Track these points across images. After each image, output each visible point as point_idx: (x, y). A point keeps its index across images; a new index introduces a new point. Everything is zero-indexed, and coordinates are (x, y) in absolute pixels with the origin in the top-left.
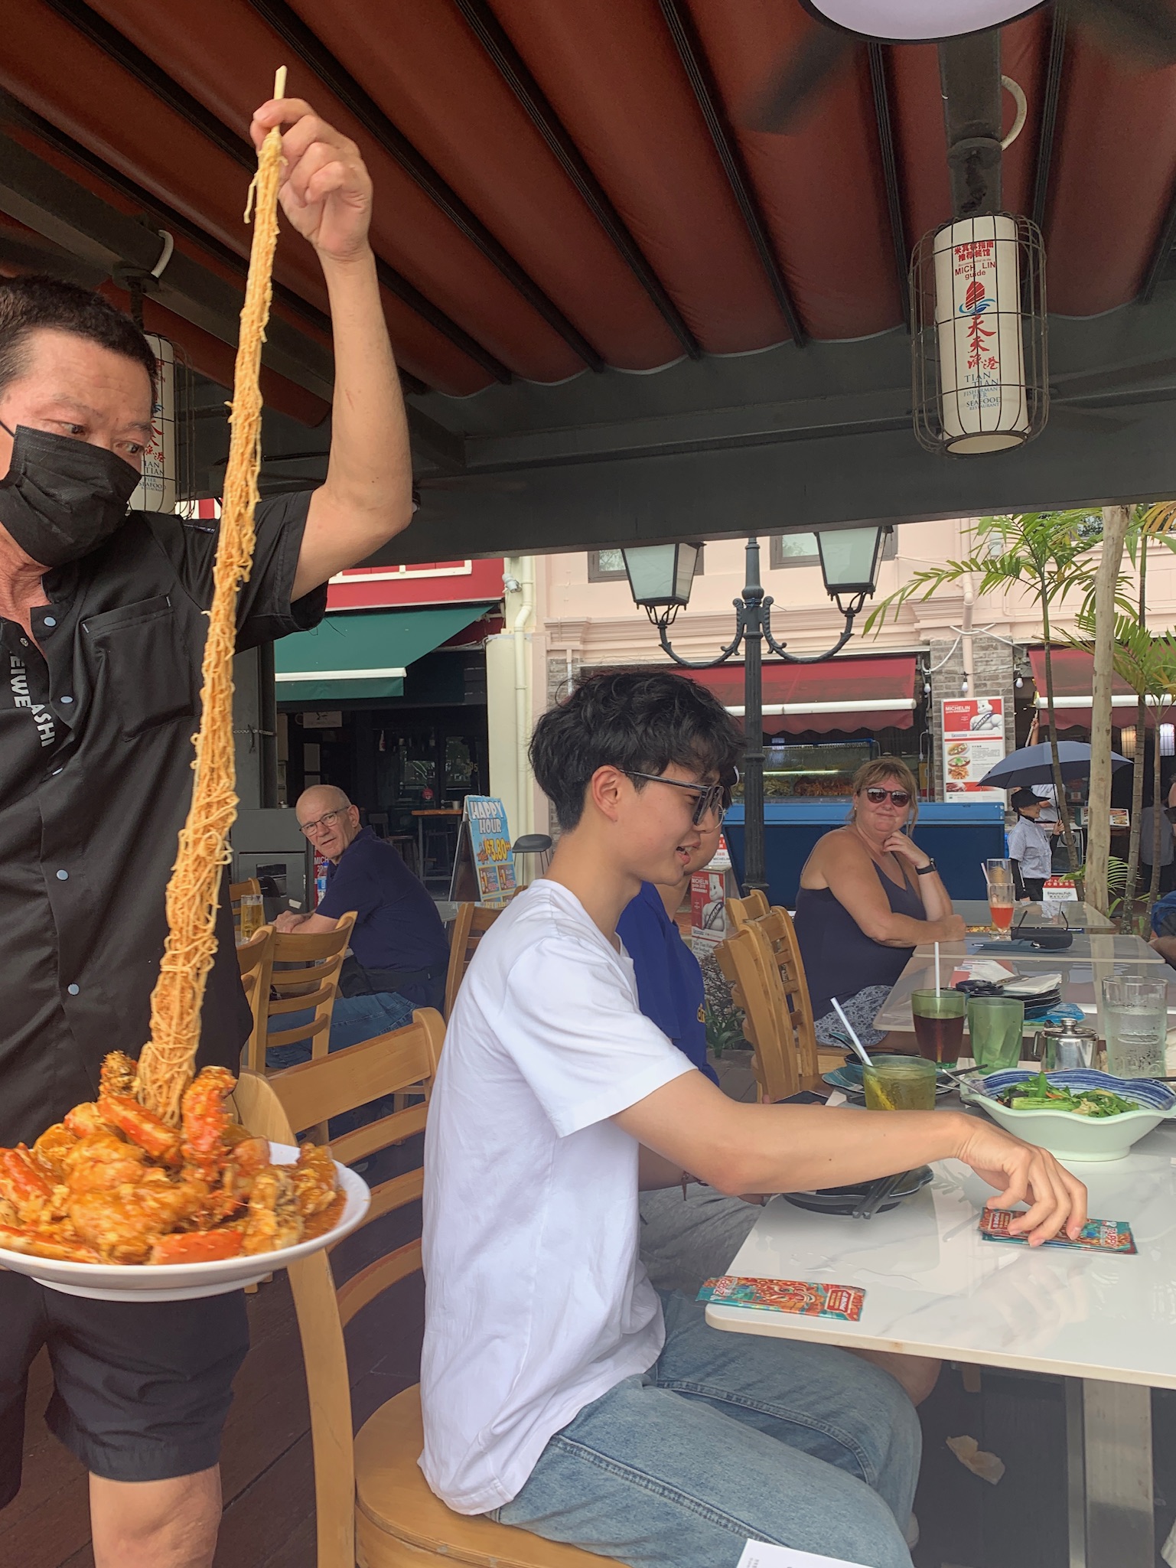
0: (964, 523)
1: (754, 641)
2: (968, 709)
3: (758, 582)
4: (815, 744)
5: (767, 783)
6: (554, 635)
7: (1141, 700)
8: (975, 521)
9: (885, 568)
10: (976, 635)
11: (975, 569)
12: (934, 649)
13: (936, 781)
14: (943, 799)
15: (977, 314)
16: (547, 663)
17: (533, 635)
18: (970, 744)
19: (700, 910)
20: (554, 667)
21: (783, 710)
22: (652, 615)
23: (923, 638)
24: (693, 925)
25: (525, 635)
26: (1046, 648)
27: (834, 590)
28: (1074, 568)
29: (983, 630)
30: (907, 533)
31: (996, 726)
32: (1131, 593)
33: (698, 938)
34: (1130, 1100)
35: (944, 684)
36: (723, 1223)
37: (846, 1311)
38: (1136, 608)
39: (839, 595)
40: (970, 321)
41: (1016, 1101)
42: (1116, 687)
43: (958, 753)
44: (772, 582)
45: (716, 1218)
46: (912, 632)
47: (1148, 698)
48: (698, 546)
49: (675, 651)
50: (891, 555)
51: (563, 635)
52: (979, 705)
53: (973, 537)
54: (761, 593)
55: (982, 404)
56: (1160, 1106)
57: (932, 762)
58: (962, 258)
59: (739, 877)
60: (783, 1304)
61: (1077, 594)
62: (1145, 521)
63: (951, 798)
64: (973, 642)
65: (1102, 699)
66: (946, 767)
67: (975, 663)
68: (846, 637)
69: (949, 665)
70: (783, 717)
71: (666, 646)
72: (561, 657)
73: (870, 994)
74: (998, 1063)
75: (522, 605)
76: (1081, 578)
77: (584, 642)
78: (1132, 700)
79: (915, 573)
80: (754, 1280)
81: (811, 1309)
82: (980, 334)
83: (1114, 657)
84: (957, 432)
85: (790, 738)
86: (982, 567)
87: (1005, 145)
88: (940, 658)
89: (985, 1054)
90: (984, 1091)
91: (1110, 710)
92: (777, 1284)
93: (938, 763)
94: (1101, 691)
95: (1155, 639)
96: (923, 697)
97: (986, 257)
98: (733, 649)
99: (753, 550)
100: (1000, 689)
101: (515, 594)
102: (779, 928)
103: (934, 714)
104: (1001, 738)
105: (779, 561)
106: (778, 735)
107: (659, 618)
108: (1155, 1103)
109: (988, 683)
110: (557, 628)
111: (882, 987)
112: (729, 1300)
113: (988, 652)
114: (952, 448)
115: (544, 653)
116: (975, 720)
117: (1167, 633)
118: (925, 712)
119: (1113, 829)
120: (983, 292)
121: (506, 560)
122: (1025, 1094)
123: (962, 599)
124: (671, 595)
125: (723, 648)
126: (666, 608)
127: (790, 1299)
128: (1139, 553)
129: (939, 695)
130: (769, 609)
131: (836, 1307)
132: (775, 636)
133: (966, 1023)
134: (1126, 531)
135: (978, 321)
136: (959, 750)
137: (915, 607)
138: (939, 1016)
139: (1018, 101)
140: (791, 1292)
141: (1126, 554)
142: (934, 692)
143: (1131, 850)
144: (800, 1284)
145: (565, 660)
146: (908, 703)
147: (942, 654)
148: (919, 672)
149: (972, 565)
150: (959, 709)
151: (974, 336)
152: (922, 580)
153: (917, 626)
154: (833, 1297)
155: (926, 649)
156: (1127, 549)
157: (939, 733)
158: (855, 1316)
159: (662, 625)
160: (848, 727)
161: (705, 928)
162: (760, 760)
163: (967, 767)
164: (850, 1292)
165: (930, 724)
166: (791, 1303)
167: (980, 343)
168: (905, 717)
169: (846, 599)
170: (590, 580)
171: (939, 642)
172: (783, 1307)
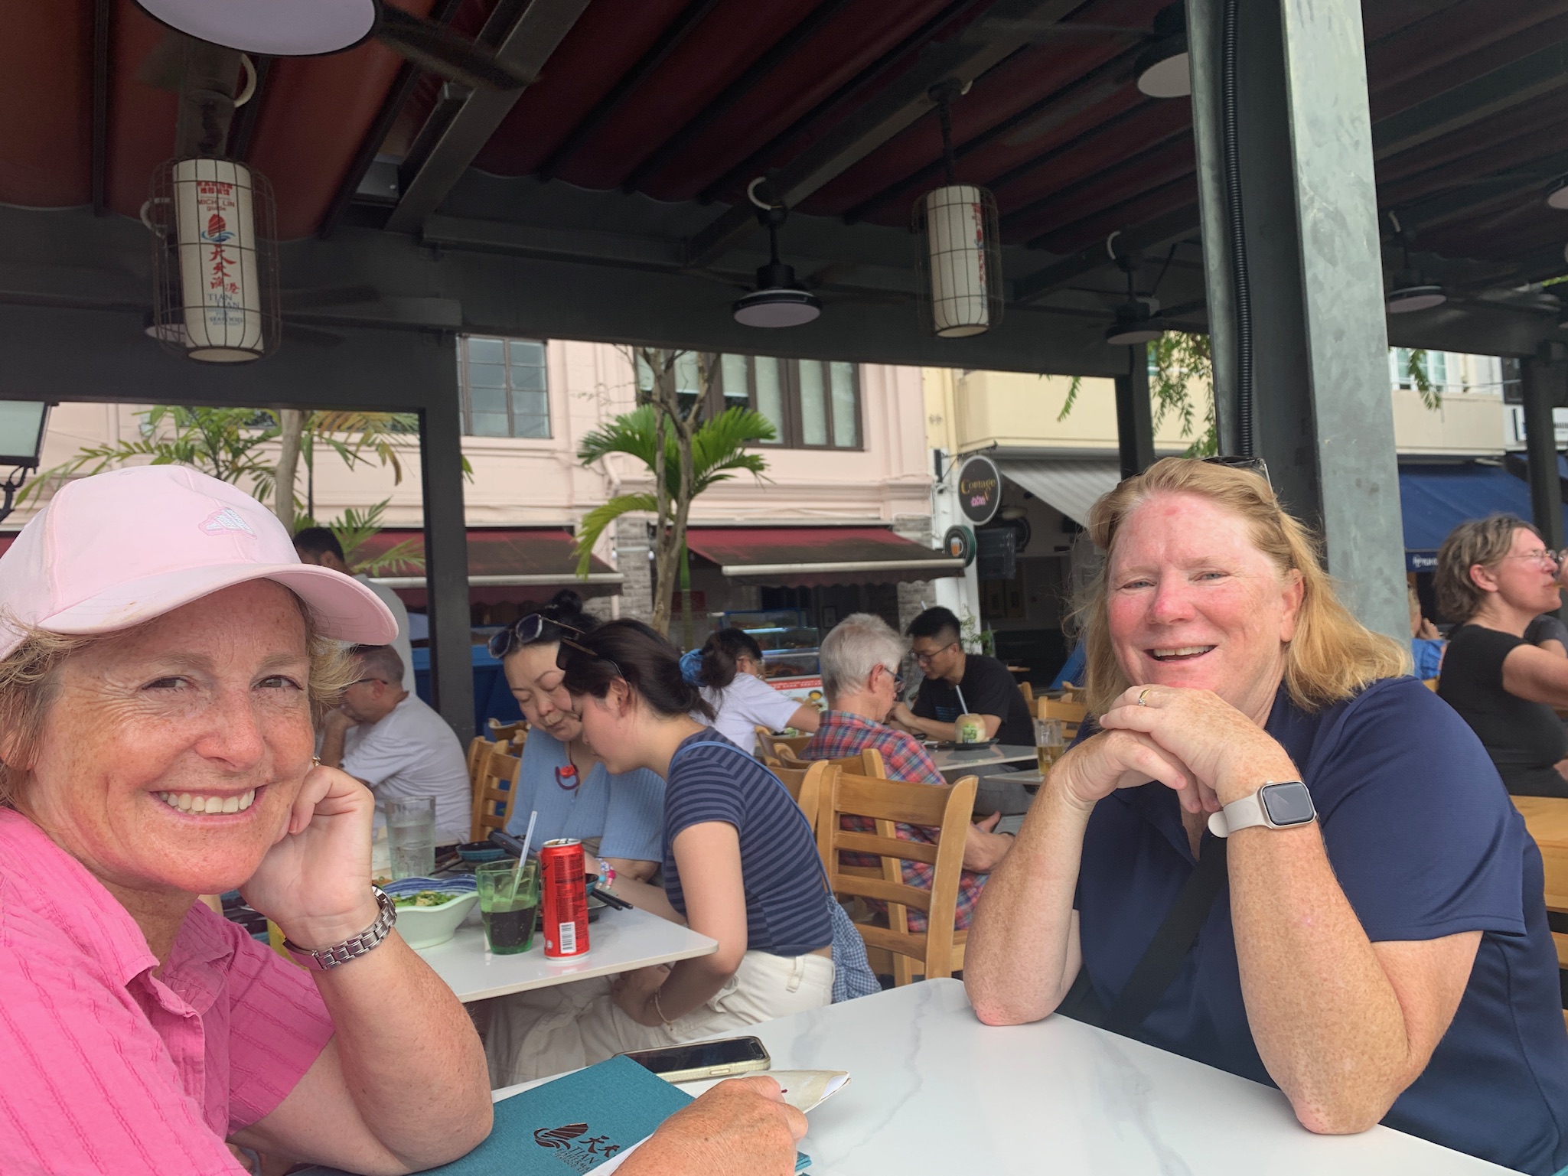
15: (219, 243)
32: (298, 485)
40: (213, 249)
55: (228, 322)
58: (204, 191)
62: (314, 422)
68: (6, 512)
79: (82, 449)
82: (222, 261)
84: (203, 342)
87: (239, 104)
97: (226, 196)
114: (194, 355)
120: (224, 226)
135: (221, 249)
139: (249, 73)
149: (146, 447)
152: (90, 457)
169: (6, 471)
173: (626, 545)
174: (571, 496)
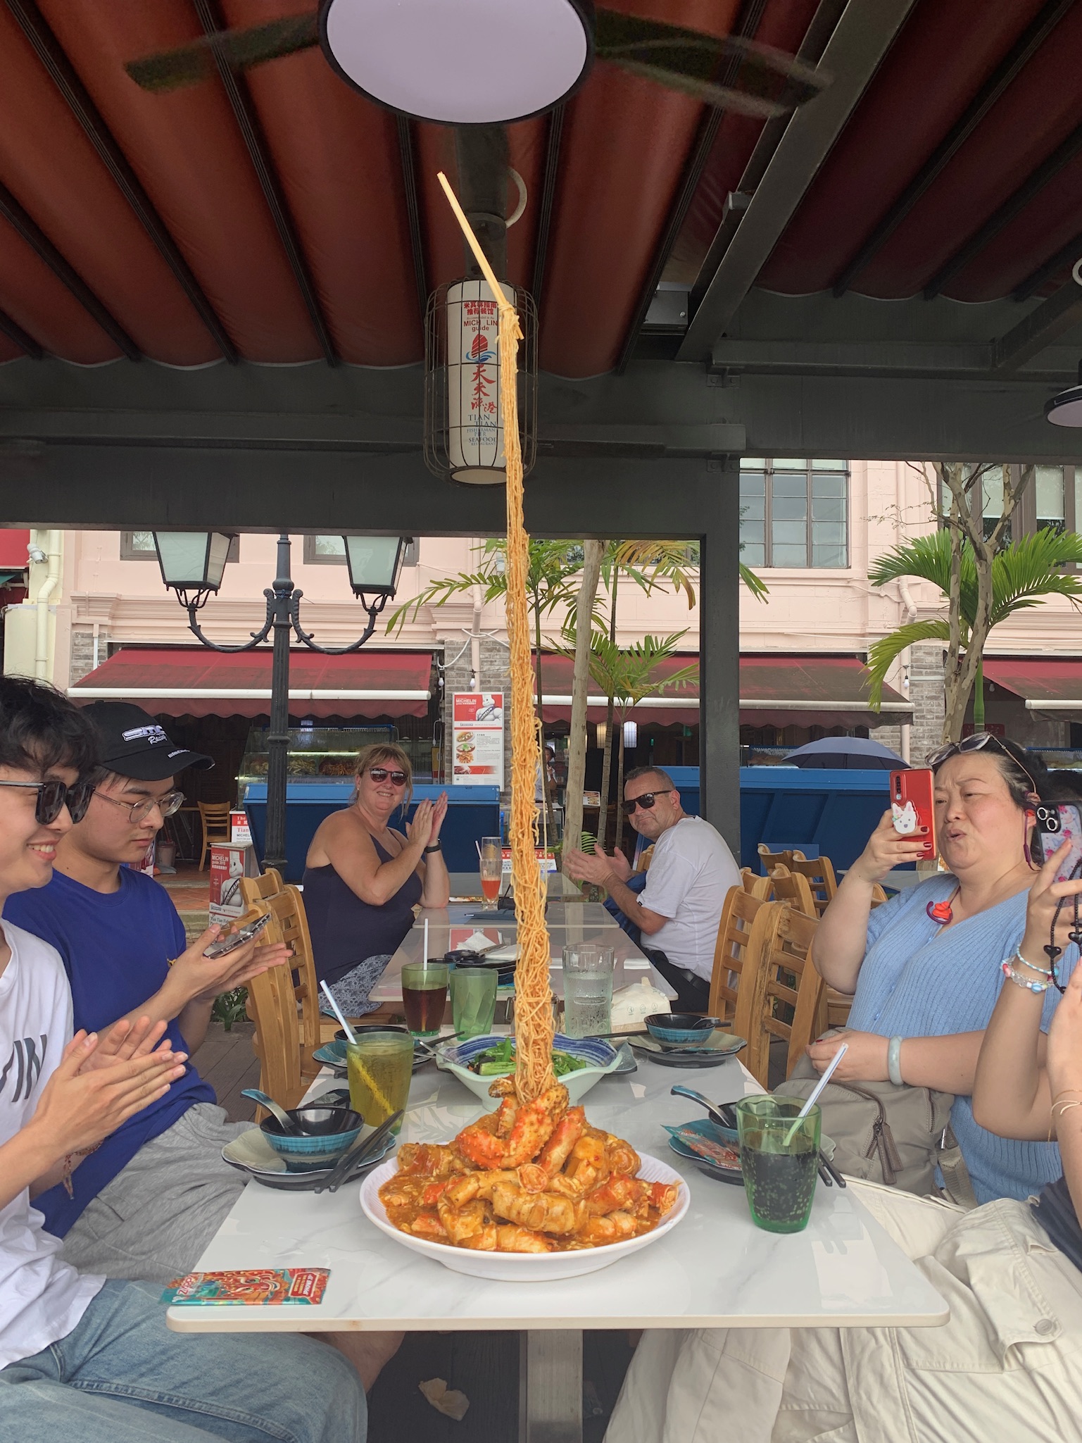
0: (476, 542)
1: (283, 630)
2: (474, 702)
3: (288, 575)
4: (341, 728)
5: (293, 763)
6: (80, 609)
7: (611, 701)
8: (484, 542)
9: (406, 573)
10: (483, 638)
11: (482, 582)
12: (448, 648)
13: (446, 764)
14: (451, 780)
15: (481, 363)
16: (72, 637)
17: (58, 607)
18: (475, 732)
19: (219, 887)
20: (79, 641)
21: (311, 695)
22: (183, 598)
23: (439, 637)
24: (212, 901)
25: (49, 606)
26: (538, 653)
27: (359, 590)
28: (562, 588)
29: (489, 634)
30: (427, 544)
31: (498, 718)
32: (604, 611)
33: (215, 913)
34: (579, 1058)
35: (455, 679)
36: (202, 1211)
37: (309, 1295)
38: (608, 626)
39: (364, 594)
40: (474, 368)
41: (484, 1067)
42: (592, 689)
43: (465, 740)
44: (303, 576)
45: (196, 1206)
46: (429, 632)
47: (616, 699)
48: (232, 536)
49: (203, 633)
50: (413, 561)
51: (91, 610)
52: (484, 699)
53: (482, 554)
54: (291, 586)
55: (482, 441)
56: (603, 1062)
57: (443, 747)
58: (470, 312)
59: (259, 853)
60: (247, 1296)
61: (562, 608)
62: (617, 554)
63: (459, 780)
64: (481, 645)
65: (580, 700)
66: (455, 752)
67: (482, 662)
68: (369, 632)
69: (460, 663)
70: (311, 701)
71: (195, 629)
72: (88, 631)
73: (371, 965)
74: (475, 1028)
75: (47, 577)
76: (566, 597)
77: (113, 617)
78: (604, 700)
79: (431, 581)
80: (221, 1274)
81: (275, 1297)
82: (482, 380)
83: (590, 665)
84: (461, 464)
85: (318, 722)
86: (487, 581)
87: (509, 224)
88: (453, 656)
89: (464, 1021)
90: (457, 1059)
91: (585, 709)
92: (244, 1275)
93: (448, 748)
94: (579, 693)
95: (622, 652)
96: (437, 689)
97: (490, 315)
98: (263, 636)
99: (284, 546)
100: (502, 686)
101: (40, 565)
102: (290, 906)
103: (446, 705)
104: (501, 728)
105: (311, 557)
106: (306, 718)
107: (190, 600)
108: (599, 1060)
109: (492, 680)
110: (85, 602)
111: (382, 956)
112: (193, 1299)
113: (492, 653)
114: (456, 476)
115: (69, 626)
116: (480, 712)
117: (631, 647)
118: (438, 703)
119: (586, 809)
120: (486, 345)
121: (33, 532)
122: (492, 1059)
123: (472, 606)
124: (202, 580)
125: (252, 635)
126: (196, 592)
127: (255, 1289)
128: (612, 580)
129: (450, 689)
130: (298, 601)
131: (300, 1292)
132: (303, 626)
133: (448, 992)
134: (602, 561)
135: (481, 369)
136: (466, 738)
137: (433, 610)
138: (425, 987)
139: (521, 191)
140: (257, 1282)
141: (601, 579)
142: (447, 686)
143: (600, 827)
144: (267, 1272)
145: (92, 634)
146: (424, 694)
147: (455, 653)
148: (434, 667)
149: (480, 579)
150: (468, 702)
151: (477, 381)
152: (437, 588)
153: (434, 626)
154: (299, 1281)
155: (441, 647)
156: (603, 575)
157: (450, 721)
158: (317, 1299)
159: (192, 608)
160: (370, 713)
161: (223, 904)
162: (285, 742)
163: (472, 752)
164: (315, 1274)
165: (442, 713)
166: (256, 1294)
167: (483, 389)
168: (422, 706)
169: (370, 598)
170: (122, 558)
171: (452, 642)
172: (247, 1300)
173: (921, 673)
174: (865, 624)
